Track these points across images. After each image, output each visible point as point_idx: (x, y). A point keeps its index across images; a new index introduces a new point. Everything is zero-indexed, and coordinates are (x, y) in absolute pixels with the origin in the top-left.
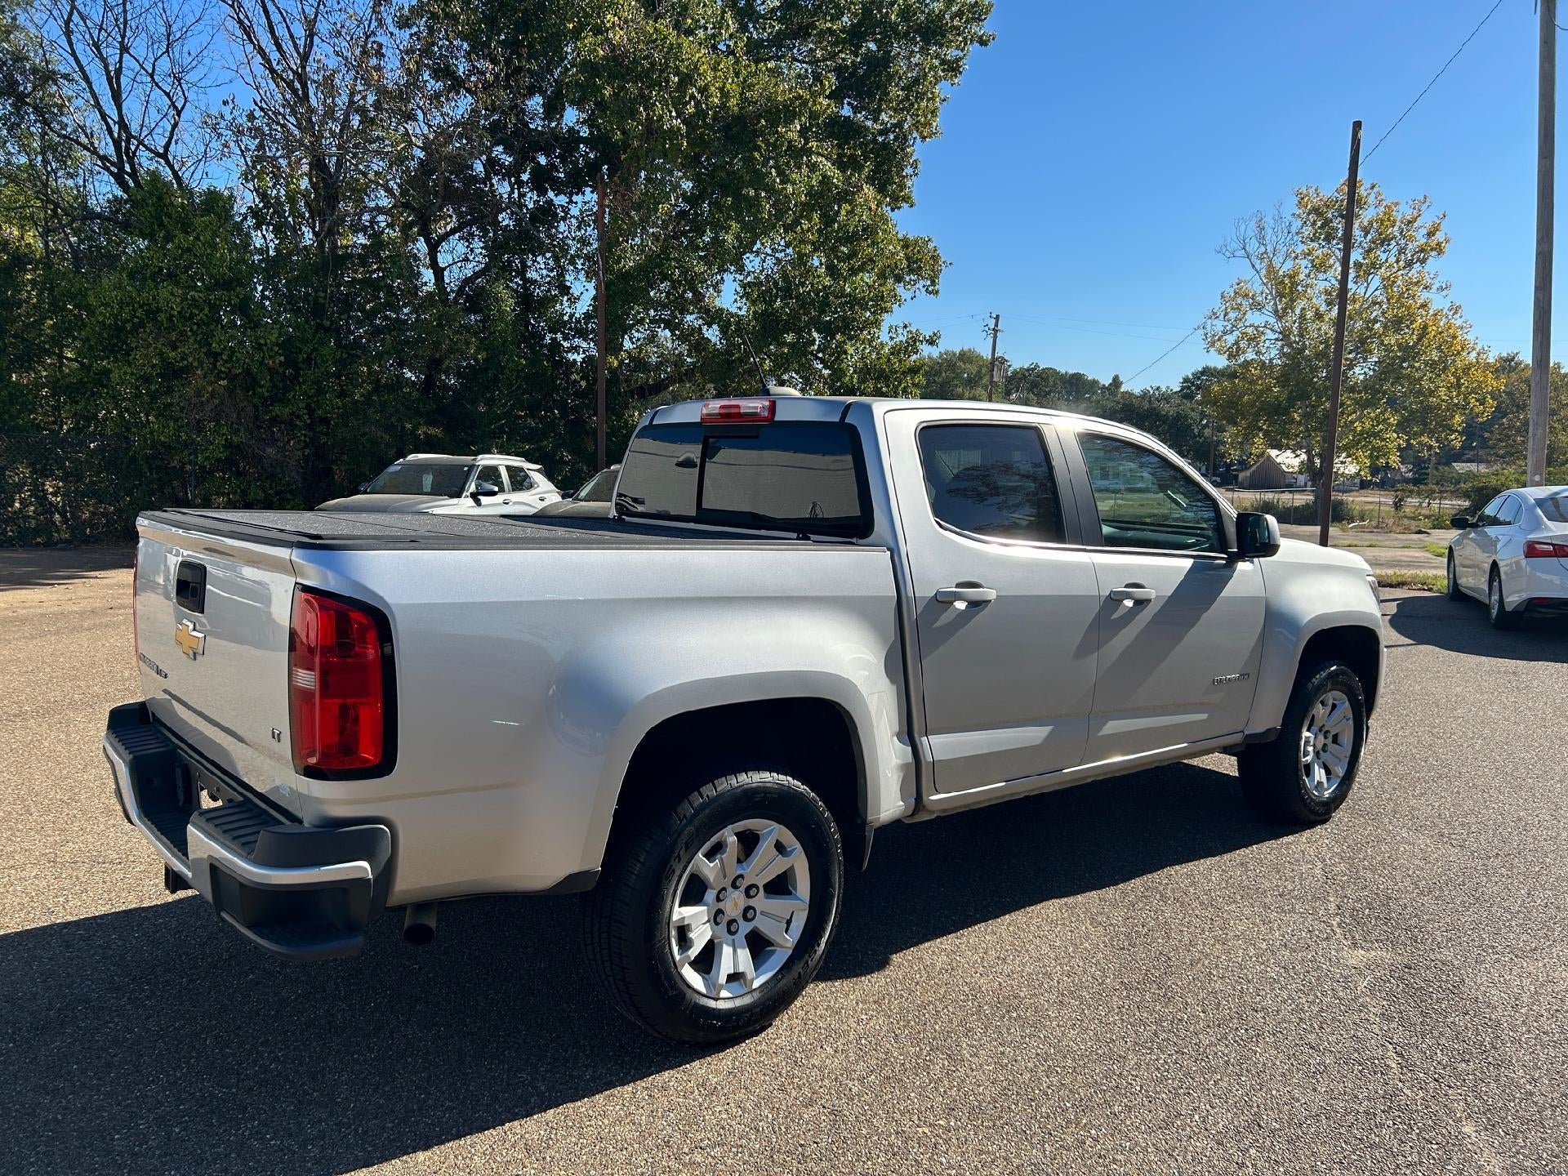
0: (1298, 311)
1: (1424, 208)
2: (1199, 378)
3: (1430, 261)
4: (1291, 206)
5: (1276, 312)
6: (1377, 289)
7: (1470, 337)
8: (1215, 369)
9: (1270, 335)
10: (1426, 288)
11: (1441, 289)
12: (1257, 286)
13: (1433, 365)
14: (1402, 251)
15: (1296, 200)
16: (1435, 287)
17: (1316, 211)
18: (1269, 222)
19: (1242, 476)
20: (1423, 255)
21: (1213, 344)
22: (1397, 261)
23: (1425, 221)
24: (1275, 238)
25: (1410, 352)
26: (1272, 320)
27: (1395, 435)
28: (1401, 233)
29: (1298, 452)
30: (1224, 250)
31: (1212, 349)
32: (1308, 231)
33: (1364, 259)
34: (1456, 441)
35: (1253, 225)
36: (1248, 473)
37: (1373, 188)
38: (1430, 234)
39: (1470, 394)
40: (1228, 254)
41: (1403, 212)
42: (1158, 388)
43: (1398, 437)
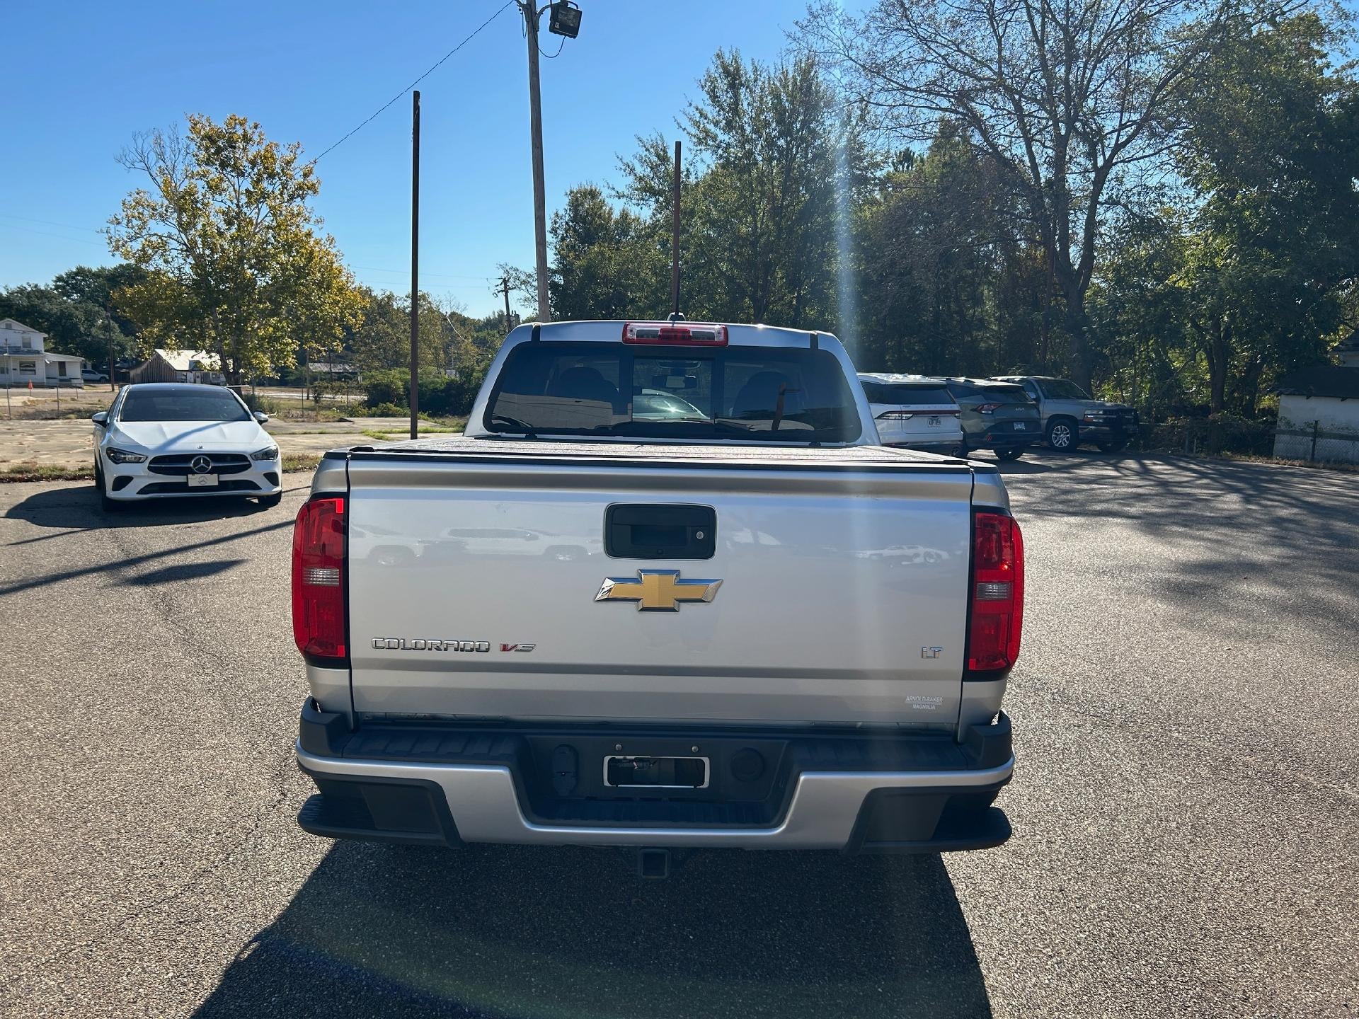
0: (199, 227)
1: (298, 151)
2: (73, 278)
3: (308, 198)
4: (184, 130)
5: (180, 225)
6: (266, 216)
7: (344, 263)
8: (90, 271)
9: (173, 244)
10: (305, 220)
11: (317, 222)
12: (158, 198)
13: (320, 285)
14: (284, 186)
15: (190, 125)
16: (312, 220)
17: (208, 137)
18: (166, 140)
19: (132, 373)
20: (301, 191)
21: (117, 248)
22: (281, 194)
23: (300, 164)
24: (173, 156)
25: (301, 272)
26: (175, 231)
27: (290, 341)
28: (282, 171)
29: (213, 354)
30: (124, 160)
31: (116, 253)
32: (202, 155)
33: (254, 188)
34: (339, 347)
35: (151, 140)
36: (139, 371)
37: (256, 127)
38: (305, 175)
39: (345, 309)
40: (128, 165)
41: (283, 153)
42: (36, 286)
43: (293, 343)
